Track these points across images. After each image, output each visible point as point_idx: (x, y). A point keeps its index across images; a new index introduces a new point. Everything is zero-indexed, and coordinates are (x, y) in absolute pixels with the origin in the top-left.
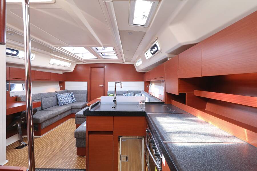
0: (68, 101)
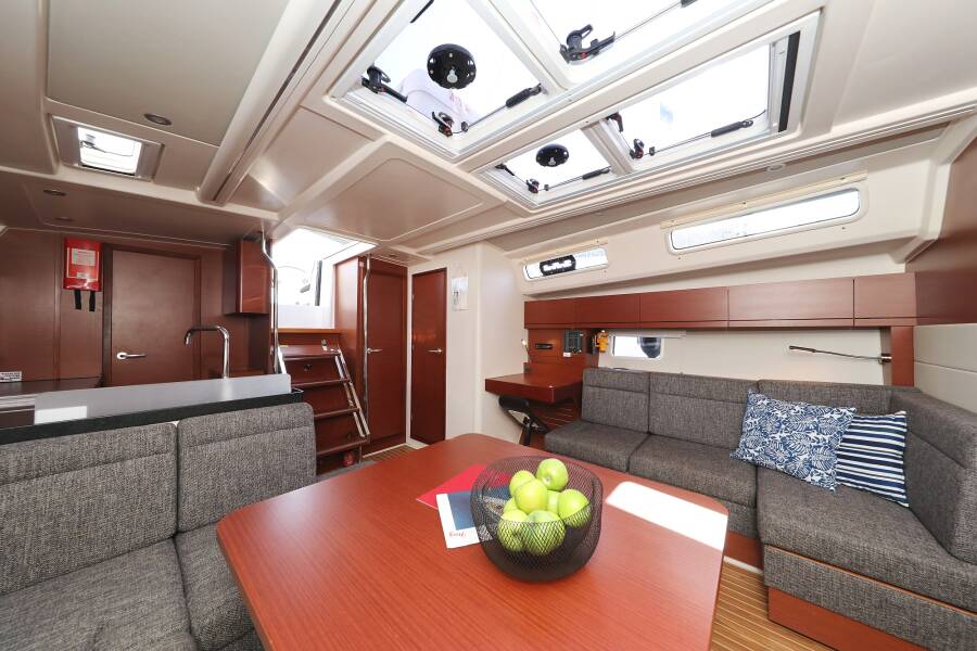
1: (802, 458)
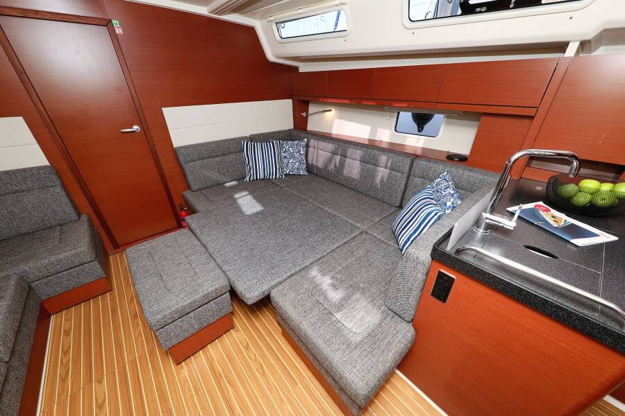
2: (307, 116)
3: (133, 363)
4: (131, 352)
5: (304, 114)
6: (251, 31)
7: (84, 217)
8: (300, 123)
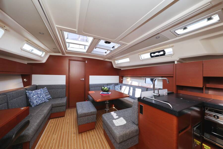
0: (44, 100)
1: (35, 102)
2: (123, 80)
3: (64, 133)
4: (64, 130)
5: (122, 79)
6: (111, 62)
7: (66, 97)
8: (121, 82)
